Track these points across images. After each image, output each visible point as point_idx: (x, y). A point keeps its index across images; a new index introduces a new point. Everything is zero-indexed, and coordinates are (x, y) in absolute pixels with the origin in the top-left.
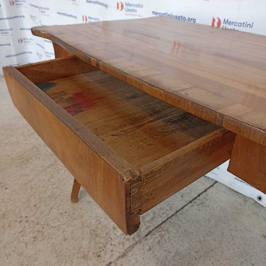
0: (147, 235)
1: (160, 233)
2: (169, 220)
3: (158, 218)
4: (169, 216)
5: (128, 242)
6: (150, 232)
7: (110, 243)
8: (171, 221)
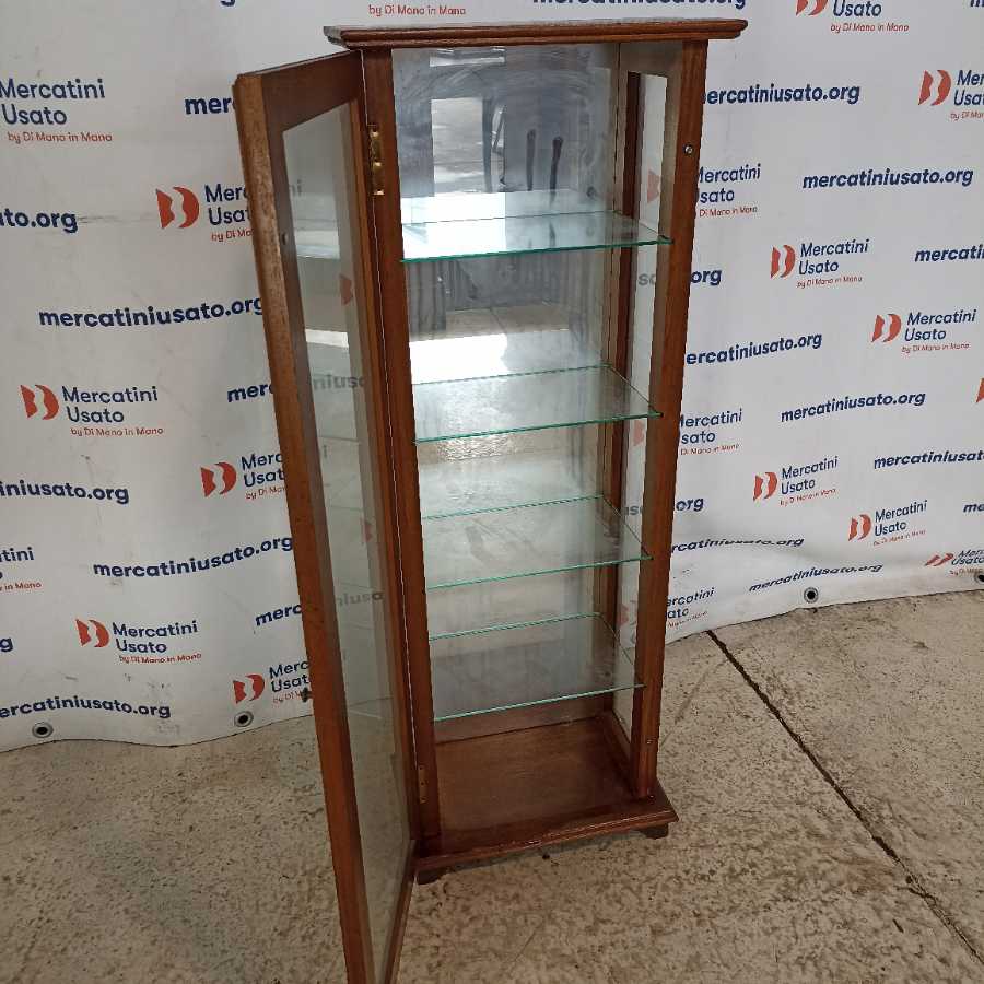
0: (891, 853)
1: (887, 822)
2: (836, 782)
3: (822, 801)
4: (821, 775)
5: (914, 909)
6: (878, 840)
7: (911, 958)
8: (842, 778)
